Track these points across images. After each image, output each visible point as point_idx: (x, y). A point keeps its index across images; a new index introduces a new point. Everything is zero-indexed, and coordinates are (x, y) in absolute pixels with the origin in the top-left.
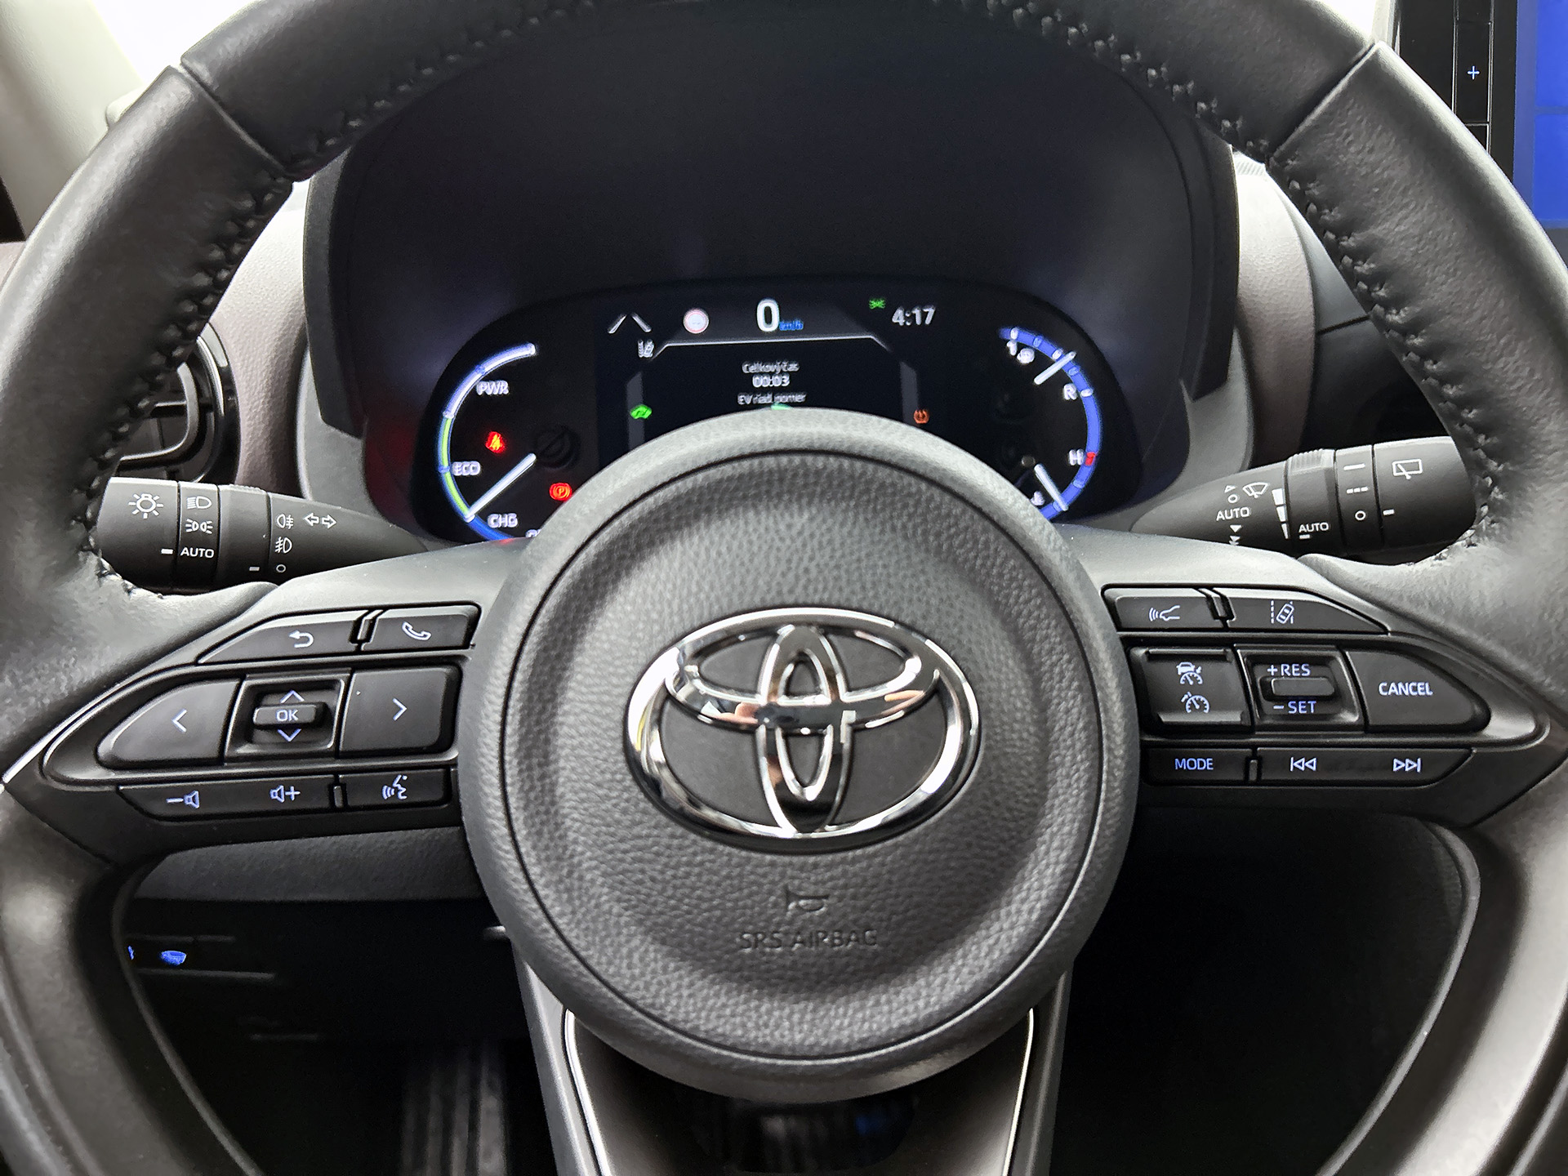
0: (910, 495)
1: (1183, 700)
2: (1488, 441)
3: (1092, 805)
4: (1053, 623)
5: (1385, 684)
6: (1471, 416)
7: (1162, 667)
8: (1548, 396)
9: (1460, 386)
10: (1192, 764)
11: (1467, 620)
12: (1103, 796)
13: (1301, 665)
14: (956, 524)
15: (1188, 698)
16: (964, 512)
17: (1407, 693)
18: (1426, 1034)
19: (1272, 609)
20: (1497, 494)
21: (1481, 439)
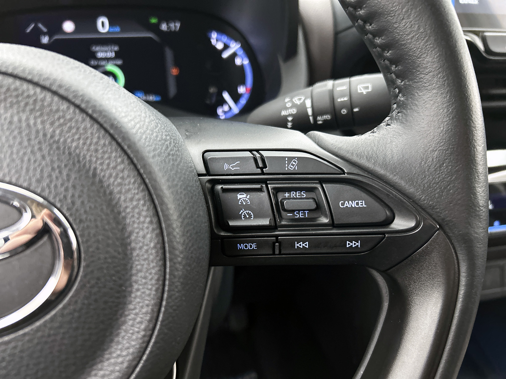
0: (29, 96)
1: (240, 213)
2: (397, 68)
3: (159, 294)
4: (132, 181)
5: (343, 202)
6: (388, 54)
7: (230, 196)
8: (427, 41)
9: (383, 38)
10: (246, 246)
11: (385, 165)
12: (166, 288)
13: (301, 192)
14: (63, 117)
15: (243, 212)
16: (68, 108)
17: (353, 206)
18: (362, 372)
19: (287, 162)
20: (401, 98)
21: (393, 68)
